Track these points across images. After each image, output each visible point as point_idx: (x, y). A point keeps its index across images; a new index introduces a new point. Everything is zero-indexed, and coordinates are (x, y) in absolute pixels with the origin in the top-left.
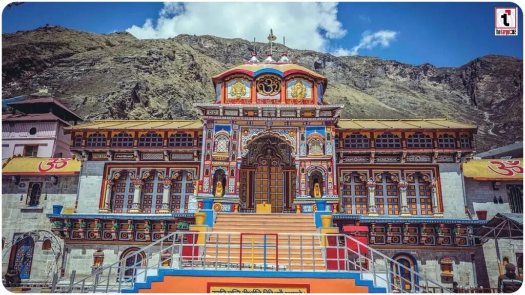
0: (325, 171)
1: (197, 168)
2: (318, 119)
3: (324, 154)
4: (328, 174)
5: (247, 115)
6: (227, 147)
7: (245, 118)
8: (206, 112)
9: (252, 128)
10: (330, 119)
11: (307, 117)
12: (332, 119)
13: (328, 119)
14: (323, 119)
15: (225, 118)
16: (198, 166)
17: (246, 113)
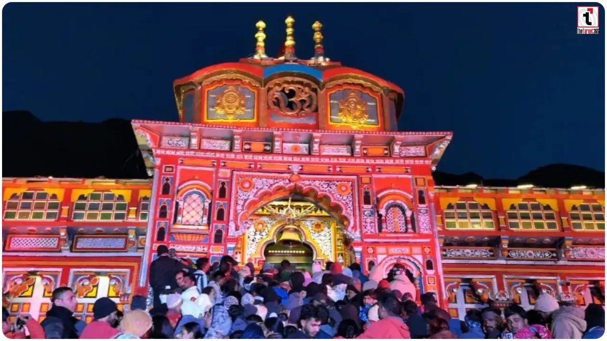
0: (419, 268)
1: (132, 268)
2: (397, 162)
3: (415, 231)
4: (426, 274)
5: (249, 149)
6: (204, 214)
7: (246, 157)
8: (161, 140)
9: (261, 177)
10: (422, 162)
11: (375, 157)
12: (427, 162)
13: (417, 162)
14: (407, 162)
15: (201, 154)
16: (135, 265)
17: (247, 147)
